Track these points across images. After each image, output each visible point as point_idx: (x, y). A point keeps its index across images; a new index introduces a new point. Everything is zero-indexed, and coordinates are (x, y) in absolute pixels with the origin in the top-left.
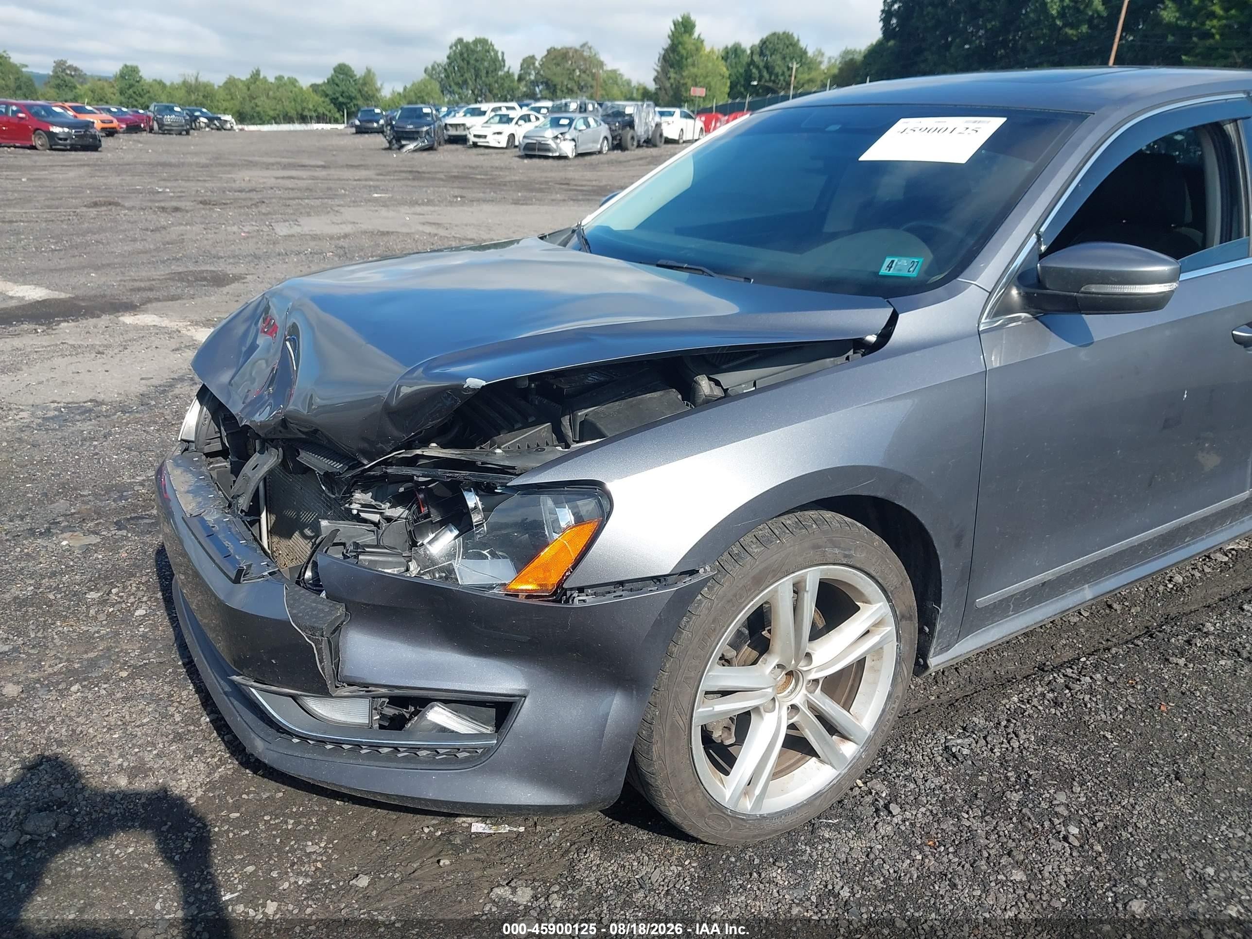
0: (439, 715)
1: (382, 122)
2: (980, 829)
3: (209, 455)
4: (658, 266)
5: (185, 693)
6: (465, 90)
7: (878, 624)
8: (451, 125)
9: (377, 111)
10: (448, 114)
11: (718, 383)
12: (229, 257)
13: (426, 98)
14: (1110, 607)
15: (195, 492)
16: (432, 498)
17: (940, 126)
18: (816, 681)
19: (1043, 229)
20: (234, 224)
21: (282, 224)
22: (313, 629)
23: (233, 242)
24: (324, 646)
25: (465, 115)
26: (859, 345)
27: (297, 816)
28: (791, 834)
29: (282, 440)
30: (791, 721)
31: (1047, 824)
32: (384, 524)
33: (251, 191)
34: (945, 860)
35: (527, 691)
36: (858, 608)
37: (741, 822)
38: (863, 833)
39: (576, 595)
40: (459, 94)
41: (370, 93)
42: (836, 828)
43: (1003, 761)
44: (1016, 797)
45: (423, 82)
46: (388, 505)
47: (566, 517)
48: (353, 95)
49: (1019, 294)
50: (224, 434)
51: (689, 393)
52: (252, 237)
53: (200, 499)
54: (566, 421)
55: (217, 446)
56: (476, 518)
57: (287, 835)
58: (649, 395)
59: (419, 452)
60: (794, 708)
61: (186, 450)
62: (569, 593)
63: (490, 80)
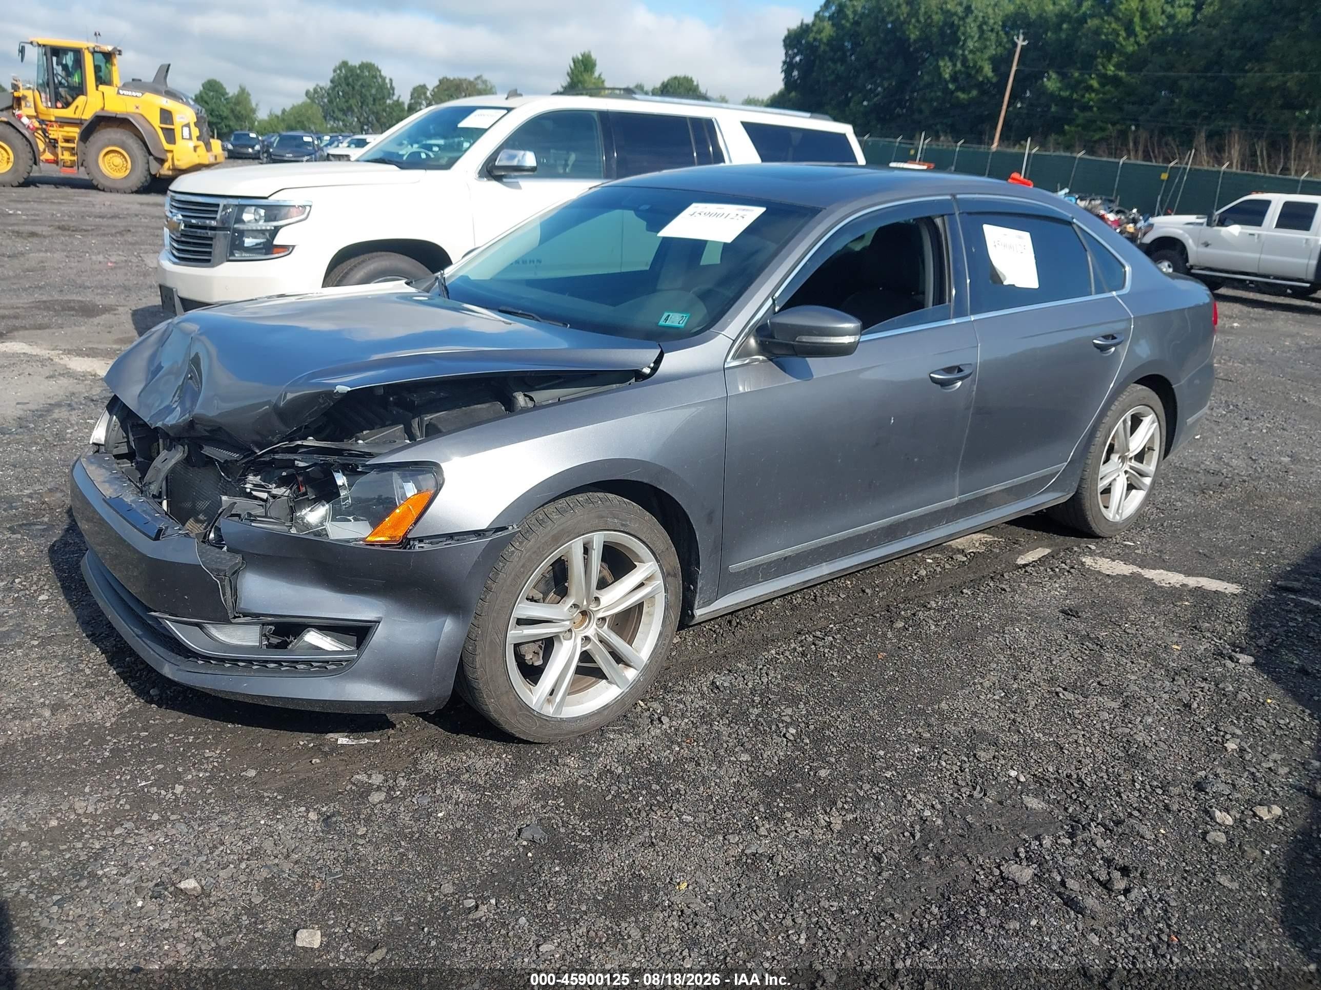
0: (313, 638)
1: (257, 147)
2: (725, 731)
3: (118, 457)
4: (500, 311)
5: (92, 655)
6: (349, 117)
7: (649, 578)
8: (333, 156)
9: (253, 135)
10: (330, 144)
11: (531, 399)
12: (96, 287)
13: (306, 123)
14: (864, 591)
15: (110, 482)
16: (310, 480)
17: (719, 211)
18: (604, 619)
19: (777, 295)
20: (99, 253)
21: (151, 255)
22: (218, 572)
23: (100, 272)
24: (226, 582)
25: (349, 146)
26: (639, 375)
27: (197, 736)
28: (584, 736)
29: (188, 438)
30: (584, 649)
31: (774, 727)
32: (271, 500)
33: (113, 217)
34: (696, 750)
35: (381, 618)
36: (636, 566)
37: (545, 722)
38: (639, 735)
39: (416, 543)
40: (343, 121)
41: (243, 112)
42: (620, 732)
43: (753, 691)
44: (756, 711)
45: (304, 105)
46: (274, 485)
47: (410, 489)
48: (225, 114)
49: (756, 342)
50: (131, 438)
51: (510, 406)
52: (120, 268)
53: (116, 487)
54: (415, 423)
55: (124, 449)
56: (343, 493)
57: (189, 746)
58: (479, 406)
59: (299, 442)
60: (587, 639)
61: (98, 451)
62: (411, 543)
63: (378, 108)
